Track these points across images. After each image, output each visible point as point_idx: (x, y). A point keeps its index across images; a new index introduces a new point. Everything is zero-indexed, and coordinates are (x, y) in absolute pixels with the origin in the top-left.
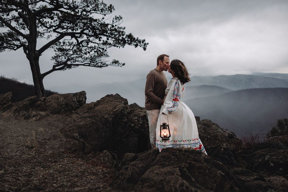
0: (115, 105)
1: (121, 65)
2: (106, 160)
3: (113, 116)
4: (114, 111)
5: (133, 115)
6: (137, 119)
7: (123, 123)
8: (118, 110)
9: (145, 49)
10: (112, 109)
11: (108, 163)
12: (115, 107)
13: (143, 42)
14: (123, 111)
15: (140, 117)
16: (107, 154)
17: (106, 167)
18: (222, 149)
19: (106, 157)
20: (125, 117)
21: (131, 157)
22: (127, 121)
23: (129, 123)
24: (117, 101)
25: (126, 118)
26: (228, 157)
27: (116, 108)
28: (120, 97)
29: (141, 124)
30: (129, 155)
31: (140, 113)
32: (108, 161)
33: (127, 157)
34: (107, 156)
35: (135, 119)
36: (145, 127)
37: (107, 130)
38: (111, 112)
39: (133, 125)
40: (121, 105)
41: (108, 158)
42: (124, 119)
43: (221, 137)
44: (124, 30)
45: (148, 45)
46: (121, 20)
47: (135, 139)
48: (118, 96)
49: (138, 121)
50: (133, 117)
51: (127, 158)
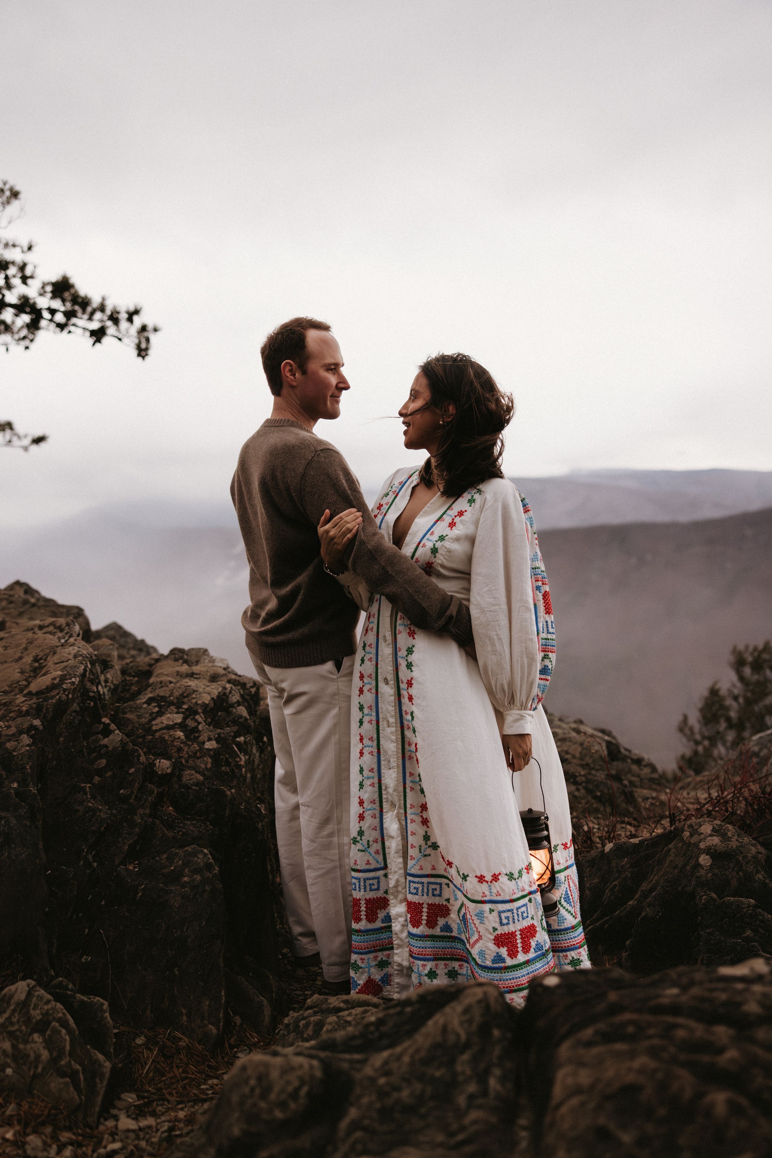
0: (33, 652)
1: (27, 442)
2: (38, 1057)
3: (37, 722)
4: (34, 687)
5: (149, 701)
6: (182, 726)
7: (100, 757)
8: (63, 678)
9: (142, 352)
10: (17, 676)
11: (56, 1083)
12: (36, 660)
13: (130, 320)
14: (88, 684)
15: (196, 713)
16: (36, 1014)
17: (43, 1124)
18: (704, 860)
19: (36, 1036)
20: (106, 720)
21: (295, 1095)
22: (123, 744)
23: (143, 759)
24: (41, 628)
25: (113, 726)
26: (756, 906)
27: (41, 667)
28: (38, 600)
29: (215, 755)
30: (275, 1074)
31: (192, 683)
32: (54, 1061)
33: (264, 1096)
34: (41, 1027)
35: (169, 728)
36: (240, 767)
37: (13, 822)
38: (20, 699)
39: (164, 765)
40: (74, 650)
41: (49, 1044)
42: (107, 732)
43: (582, 766)
44: (30, 258)
45: (158, 333)
46: (15, 204)
47: (200, 860)
48: (26, 592)
49: (192, 734)
50: (154, 717)
51: (263, 1105)
